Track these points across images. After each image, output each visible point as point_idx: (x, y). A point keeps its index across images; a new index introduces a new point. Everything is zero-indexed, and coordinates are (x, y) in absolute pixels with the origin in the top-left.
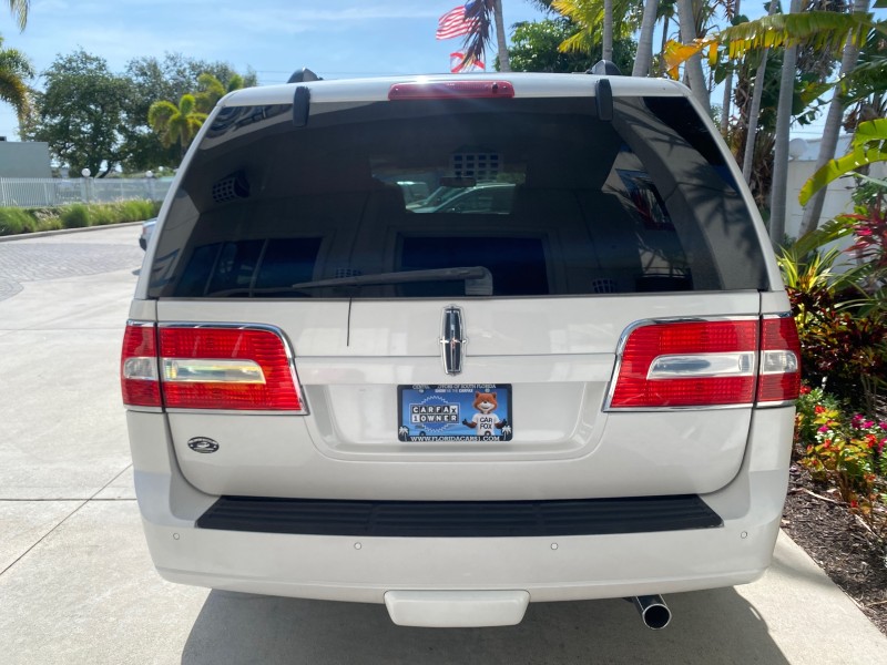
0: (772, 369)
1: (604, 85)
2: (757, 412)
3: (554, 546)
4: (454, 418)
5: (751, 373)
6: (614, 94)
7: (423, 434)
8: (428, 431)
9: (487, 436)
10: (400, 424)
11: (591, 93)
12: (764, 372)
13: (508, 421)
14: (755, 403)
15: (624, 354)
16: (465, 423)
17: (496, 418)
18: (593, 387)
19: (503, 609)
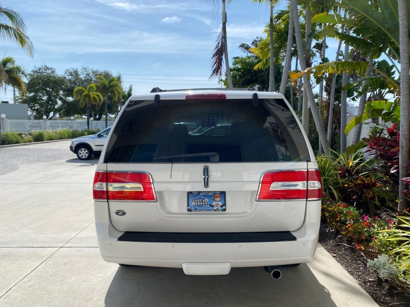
0: (313, 187)
1: (255, 95)
2: (308, 202)
3: (240, 246)
4: (206, 203)
5: (305, 189)
6: (259, 98)
7: (196, 209)
8: (198, 208)
9: (217, 210)
10: (188, 205)
11: (251, 98)
12: (309, 189)
13: (225, 205)
14: (307, 199)
15: (262, 181)
16: (210, 205)
17: (220, 204)
18: (253, 192)
19: (223, 269)
